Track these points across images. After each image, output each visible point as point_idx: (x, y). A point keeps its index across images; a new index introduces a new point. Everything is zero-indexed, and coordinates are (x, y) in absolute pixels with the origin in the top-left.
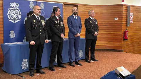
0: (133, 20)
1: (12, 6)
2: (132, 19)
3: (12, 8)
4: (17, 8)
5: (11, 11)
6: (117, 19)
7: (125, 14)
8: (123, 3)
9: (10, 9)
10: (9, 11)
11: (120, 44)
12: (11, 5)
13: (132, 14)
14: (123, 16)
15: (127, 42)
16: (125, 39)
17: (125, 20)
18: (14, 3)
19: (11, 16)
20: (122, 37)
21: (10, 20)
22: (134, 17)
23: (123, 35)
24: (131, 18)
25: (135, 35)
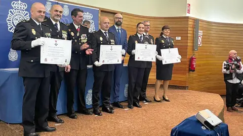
0: (202, 41)
1: (15, 7)
2: (200, 40)
3: (15, 9)
4: (23, 11)
5: (13, 14)
6: (179, 38)
7: (191, 32)
8: (188, 15)
9: (11, 12)
10: (9, 15)
11: (184, 77)
12: (13, 4)
13: (200, 33)
14: (189, 35)
15: (193, 75)
16: (192, 69)
17: (192, 41)
18: (20, 2)
19: (13, 23)
20: (187, 66)
21: (10, 29)
22: (204, 37)
23: (188, 63)
24: (199, 38)
25: (204, 65)
